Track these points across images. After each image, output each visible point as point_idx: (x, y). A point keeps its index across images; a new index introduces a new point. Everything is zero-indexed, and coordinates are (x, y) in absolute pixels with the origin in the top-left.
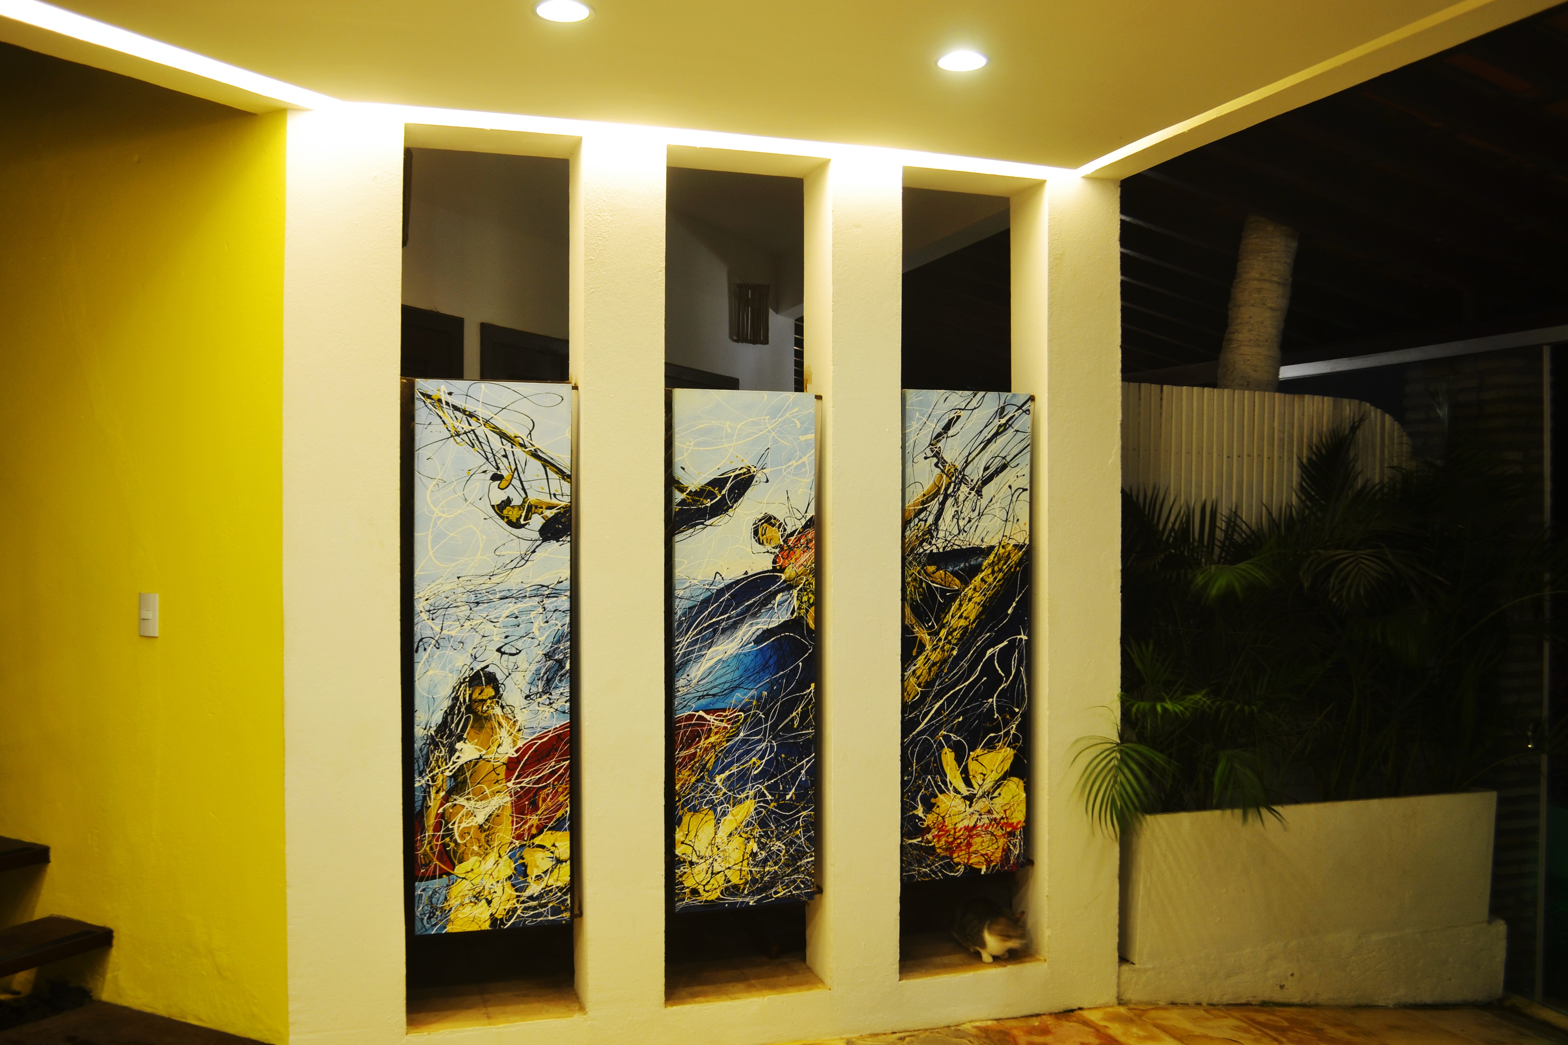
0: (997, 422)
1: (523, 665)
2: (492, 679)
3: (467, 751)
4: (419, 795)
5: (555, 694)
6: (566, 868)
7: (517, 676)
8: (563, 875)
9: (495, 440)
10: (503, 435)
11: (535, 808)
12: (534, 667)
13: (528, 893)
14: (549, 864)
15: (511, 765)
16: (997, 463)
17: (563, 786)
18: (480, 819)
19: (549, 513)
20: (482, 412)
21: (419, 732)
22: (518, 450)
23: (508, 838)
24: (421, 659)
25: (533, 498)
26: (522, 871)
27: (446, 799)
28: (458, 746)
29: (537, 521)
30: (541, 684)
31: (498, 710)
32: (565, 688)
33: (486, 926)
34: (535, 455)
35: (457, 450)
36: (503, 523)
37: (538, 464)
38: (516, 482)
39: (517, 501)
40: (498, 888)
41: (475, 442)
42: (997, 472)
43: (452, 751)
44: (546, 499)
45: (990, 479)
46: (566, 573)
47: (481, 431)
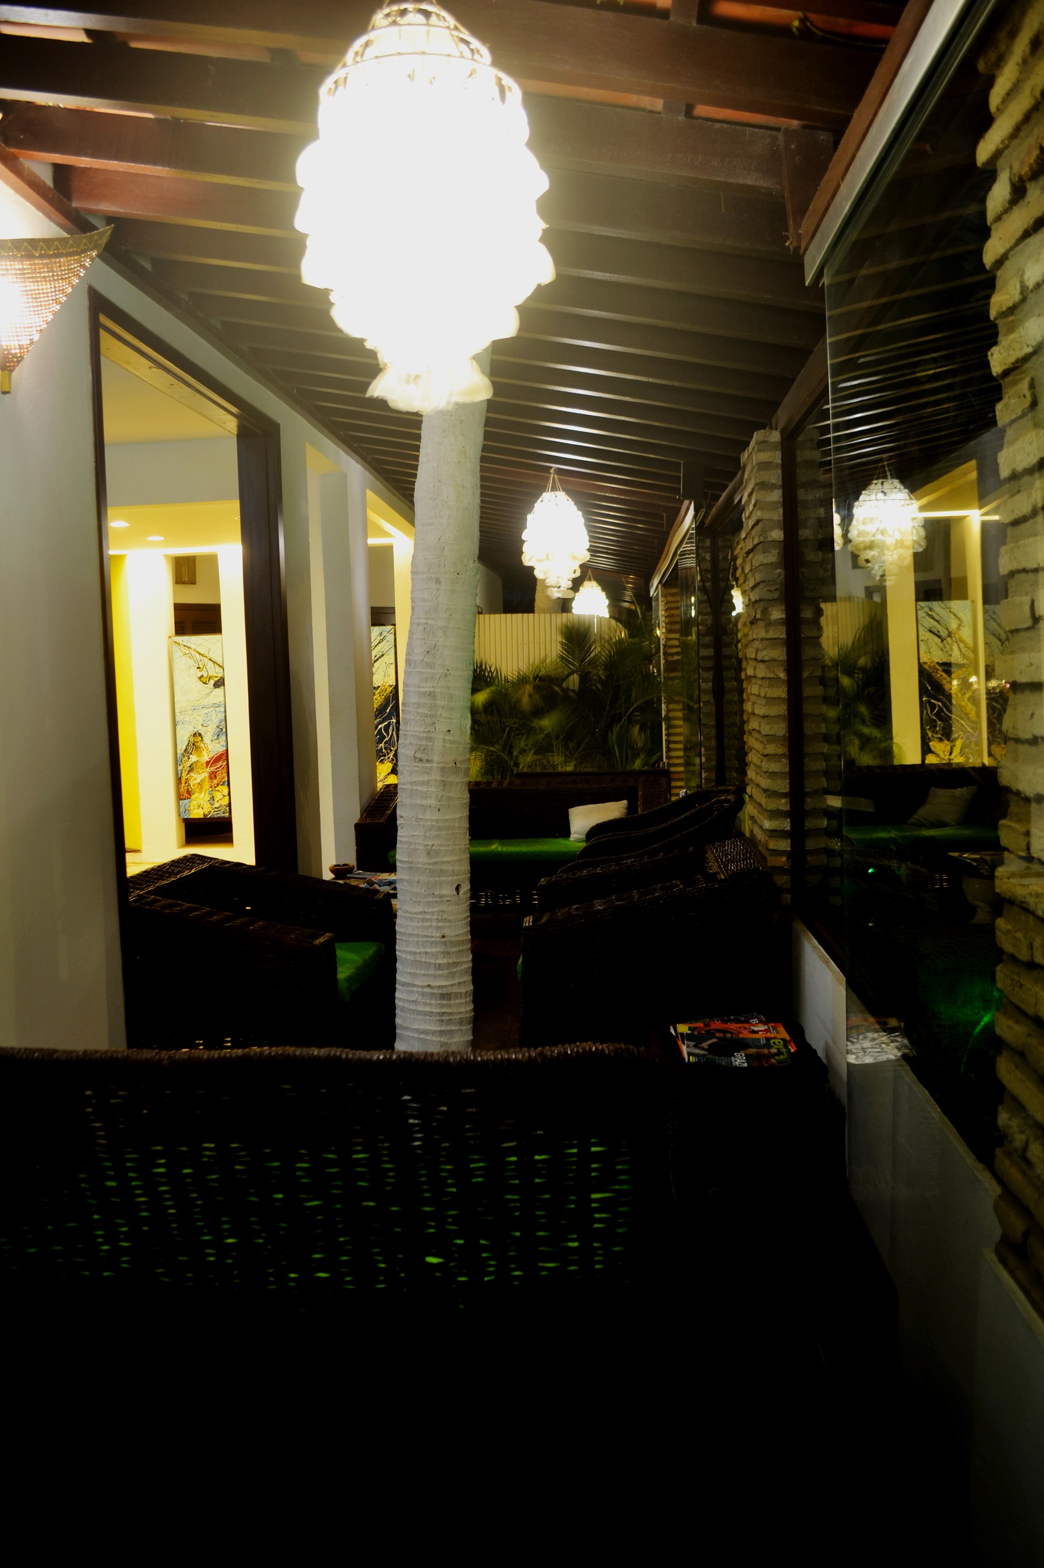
0: (379, 638)
1: (210, 730)
2: (200, 735)
3: (194, 758)
4: (180, 772)
5: (221, 739)
6: (227, 798)
7: (208, 734)
8: (226, 801)
9: (197, 655)
10: (200, 654)
11: (216, 777)
12: (213, 731)
13: (214, 806)
14: (221, 797)
15: (208, 763)
16: (380, 654)
17: (225, 770)
18: (199, 781)
19: (216, 679)
20: (193, 647)
21: (179, 752)
22: (205, 658)
23: (208, 787)
24: (178, 727)
25: (210, 674)
26: (213, 798)
27: (188, 774)
28: (191, 756)
29: (212, 682)
30: (216, 736)
31: (202, 745)
32: (224, 738)
33: (202, 816)
34: (210, 660)
35: (185, 659)
36: (201, 683)
37: (212, 663)
38: (205, 669)
39: (205, 676)
40: (205, 804)
41: (191, 657)
42: (380, 657)
43: (189, 758)
44: (215, 675)
45: (377, 660)
46: (223, 699)
47: (193, 653)
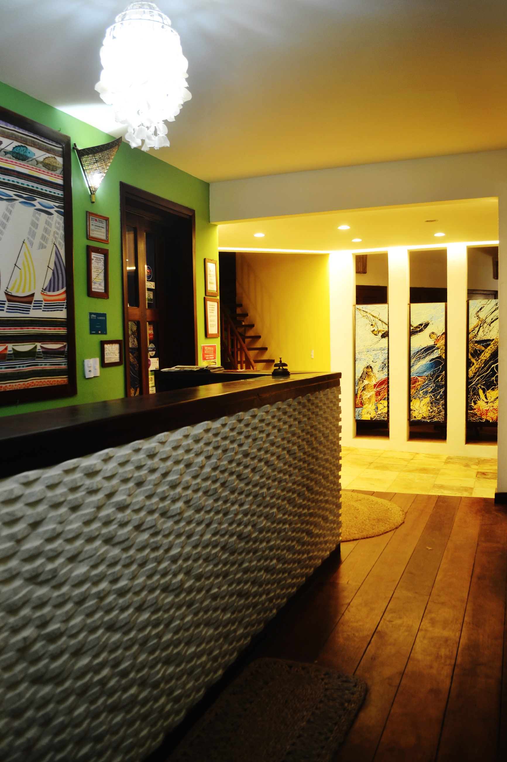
0: (495, 307)
1: (377, 365)
2: (371, 367)
3: (366, 382)
4: (356, 390)
5: (384, 371)
6: (386, 408)
7: (376, 367)
8: (386, 410)
9: (371, 317)
10: (373, 316)
11: (380, 395)
12: (380, 365)
13: (378, 413)
14: (383, 407)
15: (375, 385)
16: (495, 318)
17: (386, 391)
18: (368, 397)
19: (383, 332)
20: (369, 311)
21: (357, 378)
22: (376, 319)
23: (374, 401)
24: (357, 362)
25: (379, 329)
26: (377, 408)
27: (362, 392)
28: (364, 381)
29: (380, 334)
30: (381, 369)
31: (372, 374)
32: (386, 370)
33: (370, 419)
34: (380, 320)
35: (364, 320)
36: (373, 335)
37: (381, 322)
38: (376, 326)
39: (376, 330)
40: (372, 411)
41: (368, 318)
42: (495, 320)
43: (363, 382)
44: (382, 329)
45: (493, 321)
46: (387, 345)
47: (369, 315)
